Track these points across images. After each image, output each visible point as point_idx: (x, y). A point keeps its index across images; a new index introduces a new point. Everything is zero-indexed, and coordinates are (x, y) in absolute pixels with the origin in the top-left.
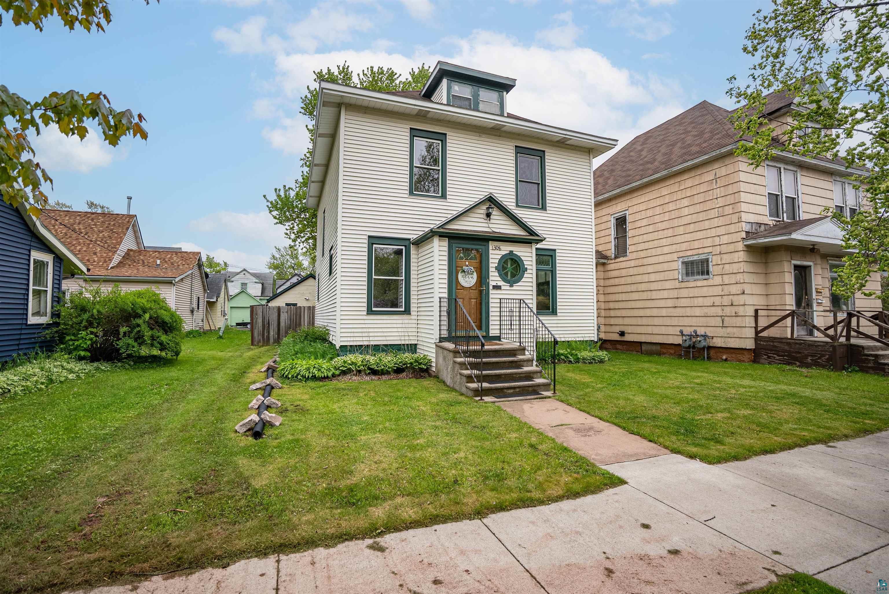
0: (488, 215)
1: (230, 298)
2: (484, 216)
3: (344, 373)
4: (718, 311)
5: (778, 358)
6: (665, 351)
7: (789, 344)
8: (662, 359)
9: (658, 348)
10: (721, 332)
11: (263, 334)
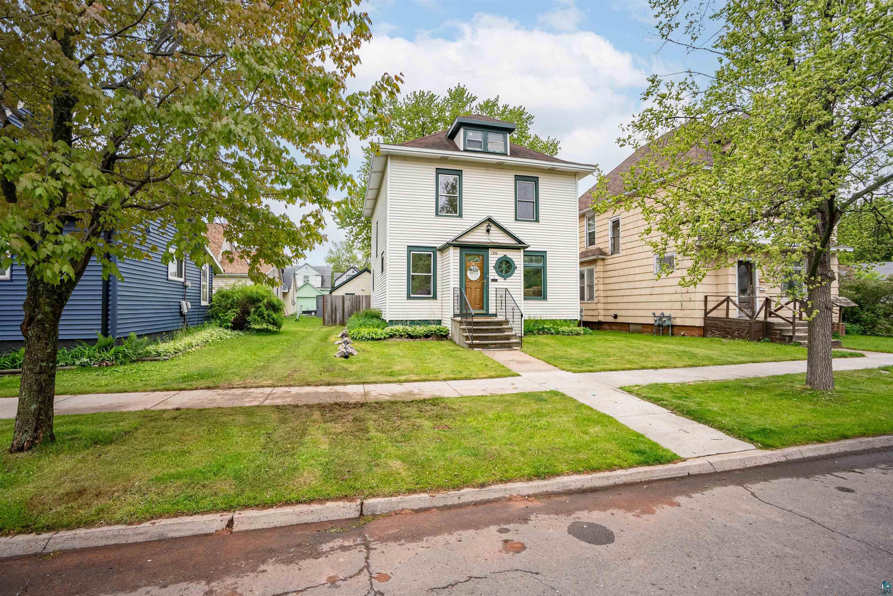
0: (488, 231)
1: (297, 289)
2: (485, 231)
3: (391, 337)
4: (678, 297)
5: (717, 333)
6: (645, 330)
7: (724, 322)
8: (644, 336)
9: (640, 327)
10: (680, 314)
11: (332, 317)
